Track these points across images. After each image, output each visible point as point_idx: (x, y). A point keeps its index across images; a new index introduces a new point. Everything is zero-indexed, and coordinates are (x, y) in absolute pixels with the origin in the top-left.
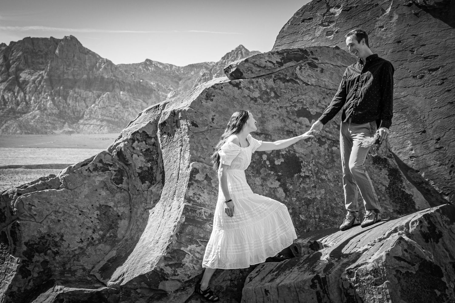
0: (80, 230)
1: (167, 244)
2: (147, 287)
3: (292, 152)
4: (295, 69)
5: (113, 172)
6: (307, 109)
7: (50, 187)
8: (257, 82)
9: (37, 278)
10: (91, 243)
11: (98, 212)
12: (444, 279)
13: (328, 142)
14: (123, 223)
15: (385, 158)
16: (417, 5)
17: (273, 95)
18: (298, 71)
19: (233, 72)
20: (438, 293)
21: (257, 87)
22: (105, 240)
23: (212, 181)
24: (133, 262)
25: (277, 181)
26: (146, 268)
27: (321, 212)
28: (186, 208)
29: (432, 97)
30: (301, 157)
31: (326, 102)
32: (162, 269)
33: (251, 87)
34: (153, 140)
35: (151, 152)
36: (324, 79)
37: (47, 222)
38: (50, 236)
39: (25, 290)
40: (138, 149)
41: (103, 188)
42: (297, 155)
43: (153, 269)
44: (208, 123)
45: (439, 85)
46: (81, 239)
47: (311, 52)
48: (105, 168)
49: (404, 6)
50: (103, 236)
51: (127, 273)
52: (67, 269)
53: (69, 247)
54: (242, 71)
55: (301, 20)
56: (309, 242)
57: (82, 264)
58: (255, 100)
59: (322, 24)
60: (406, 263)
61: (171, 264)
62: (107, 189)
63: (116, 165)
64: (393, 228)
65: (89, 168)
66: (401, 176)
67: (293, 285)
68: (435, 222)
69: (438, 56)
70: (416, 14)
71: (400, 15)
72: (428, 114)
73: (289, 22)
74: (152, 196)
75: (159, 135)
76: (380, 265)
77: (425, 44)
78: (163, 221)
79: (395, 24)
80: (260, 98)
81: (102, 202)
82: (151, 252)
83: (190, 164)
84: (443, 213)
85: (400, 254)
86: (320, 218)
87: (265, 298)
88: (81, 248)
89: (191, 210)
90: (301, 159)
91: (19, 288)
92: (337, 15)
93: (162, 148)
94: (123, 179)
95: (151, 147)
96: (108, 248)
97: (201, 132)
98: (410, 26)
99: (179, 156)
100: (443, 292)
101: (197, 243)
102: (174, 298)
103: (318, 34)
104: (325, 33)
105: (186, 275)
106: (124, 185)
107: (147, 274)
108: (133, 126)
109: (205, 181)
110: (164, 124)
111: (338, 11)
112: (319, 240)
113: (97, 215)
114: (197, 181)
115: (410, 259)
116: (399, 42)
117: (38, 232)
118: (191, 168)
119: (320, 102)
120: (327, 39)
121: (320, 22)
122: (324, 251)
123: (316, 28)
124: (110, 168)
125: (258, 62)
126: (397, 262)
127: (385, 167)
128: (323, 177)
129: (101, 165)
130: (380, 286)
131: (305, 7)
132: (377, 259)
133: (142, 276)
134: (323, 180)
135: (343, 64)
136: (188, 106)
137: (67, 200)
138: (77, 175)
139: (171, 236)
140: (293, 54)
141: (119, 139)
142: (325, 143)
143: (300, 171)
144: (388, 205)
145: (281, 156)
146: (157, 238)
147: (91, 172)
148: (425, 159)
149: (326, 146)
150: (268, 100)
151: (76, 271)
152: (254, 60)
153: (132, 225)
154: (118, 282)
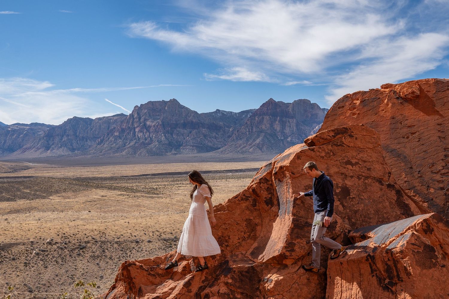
0: (237, 233)
1: (285, 240)
2: (277, 262)
3: (344, 185)
4: (342, 139)
5: (251, 200)
6: (350, 161)
7: (220, 211)
8: (323, 147)
9: (219, 259)
10: (244, 239)
11: (246, 223)
12: (436, 253)
13: (363, 178)
14: (258, 228)
15: (393, 185)
16: (401, 97)
17: (332, 154)
18: (343, 140)
19: (309, 143)
20: (434, 261)
21: (323, 150)
22: (250, 237)
23: (305, 204)
24: (268, 249)
25: (338, 202)
26: (276, 253)
27: (363, 216)
28: (293, 220)
29: (414, 148)
30: (350, 187)
31: (360, 156)
32: (284, 253)
33: (320, 150)
34: (270, 182)
35: (270, 189)
36: (358, 143)
37: (221, 229)
38: (223, 237)
39: (214, 266)
40: (263, 187)
41: (247, 210)
42: (347, 186)
43: (280, 253)
44: (300, 172)
45: (417, 142)
46: (239, 238)
47: (350, 129)
48: (247, 199)
49: (394, 98)
50: (249, 235)
51: (266, 256)
52: (233, 254)
53: (233, 242)
54: (314, 142)
55: (338, 107)
56: (360, 235)
57: (240, 251)
58: (323, 157)
59: (350, 110)
60: (417, 247)
61: (289, 250)
62: (249, 210)
63: (252, 197)
64: (408, 227)
65: (239, 199)
66: (402, 194)
67: (356, 259)
68: (430, 223)
69: (415, 125)
70: (401, 103)
71: (393, 103)
72: (412, 158)
73: (331, 108)
74: (273, 213)
75: (273, 179)
76: (404, 248)
77: (408, 119)
78: (281, 227)
79: (390, 108)
80: (325, 156)
81: (247, 217)
82: (277, 244)
83: (292, 195)
84: (433, 218)
85: (413, 242)
86: (362, 220)
87: (341, 267)
88: (239, 243)
89: (296, 220)
90: (350, 189)
91: (211, 265)
92: (358, 104)
93: (276, 187)
94: (256, 204)
95: (270, 186)
96: (252, 241)
97: (296, 177)
98: (398, 109)
99: (286, 191)
100: (437, 261)
101: (301, 238)
102: (292, 268)
103: (348, 115)
104: (352, 114)
105: (297, 255)
106: (257, 207)
107: (277, 256)
108: (258, 175)
109: (302, 204)
110: (276, 174)
111: (358, 102)
112: (366, 234)
113: (245, 224)
114: (297, 204)
115: (418, 244)
116: (393, 118)
117: (217, 235)
118: (293, 197)
119: (356, 156)
120: (353, 118)
121: (348, 109)
122: (370, 240)
123: (346, 112)
124: (250, 199)
125: (322, 137)
126: (412, 246)
127: (393, 189)
128: (362, 197)
129: (245, 197)
130: (405, 260)
131: (339, 100)
132: (402, 245)
133: (274, 258)
134: (362, 199)
135: (367, 134)
136: (289, 163)
137: (229, 217)
138: (233, 203)
139: (287, 235)
140: (340, 131)
141: (252, 182)
142: (361, 178)
143: (350, 195)
144: (397, 210)
145: (339, 188)
146: (280, 236)
147: (240, 201)
148: (413, 183)
149: (362, 180)
150: (330, 156)
151: (238, 255)
152: (320, 135)
153: (263, 229)
154: (261, 260)
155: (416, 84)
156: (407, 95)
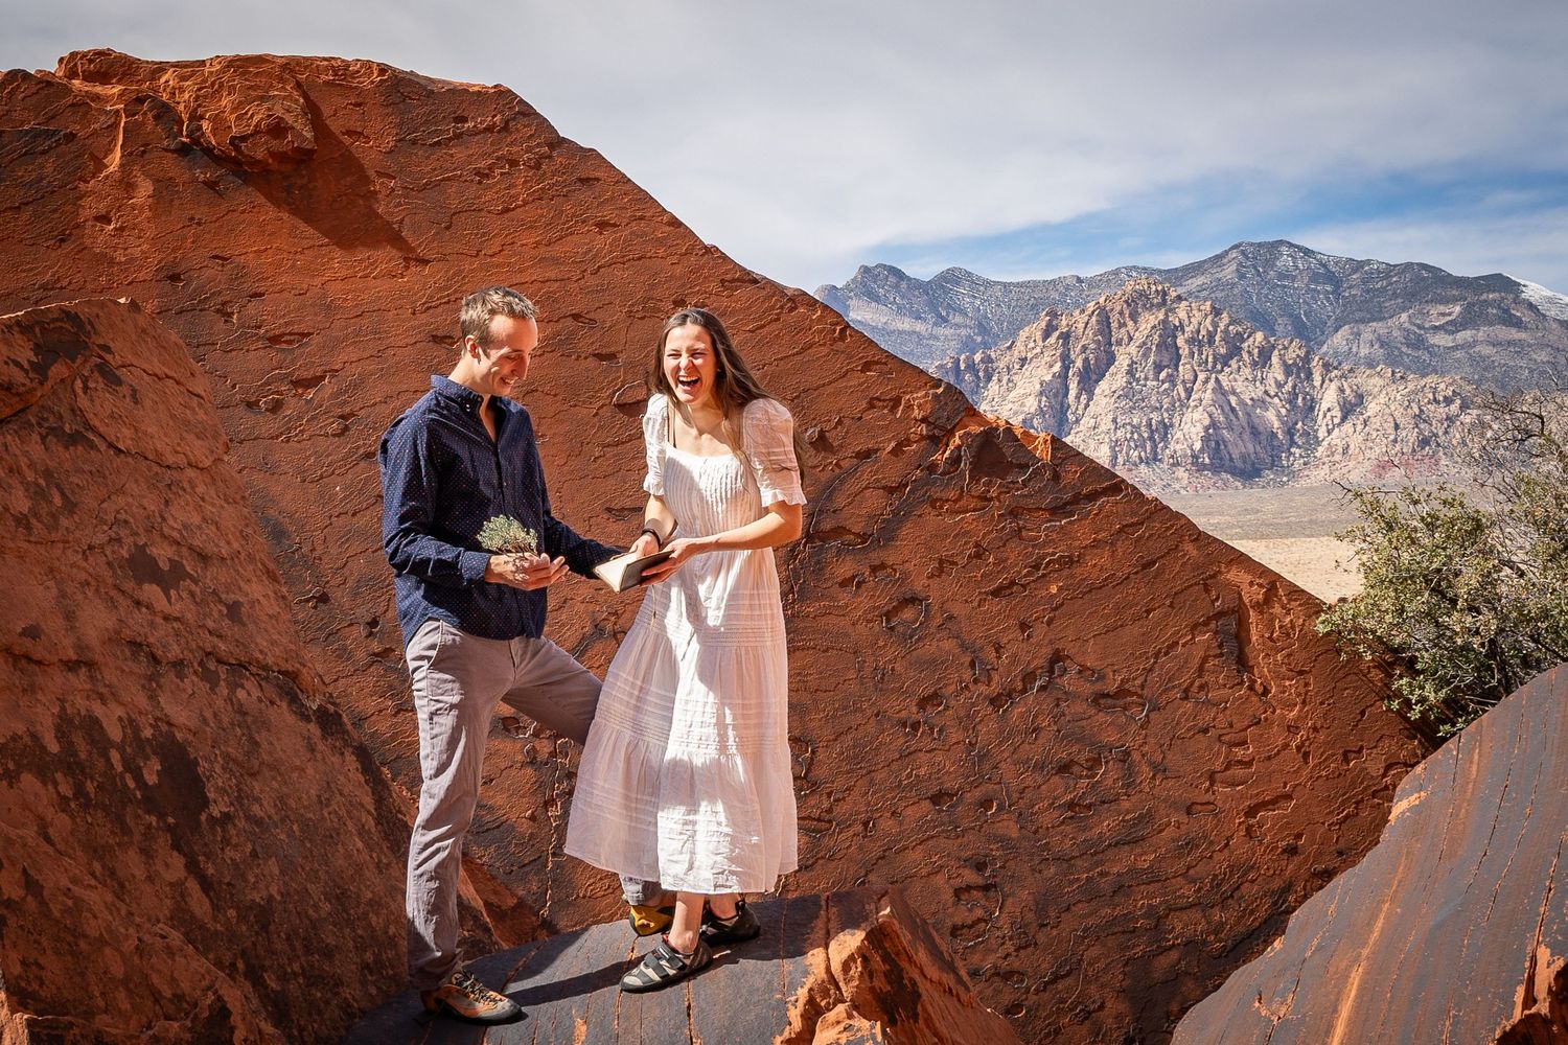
15: (335, 711)
16: (208, 151)
29: (322, 477)
45: (334, 435)
47: (90, 323)
49: (166, 150)
69: (309, 334)
70: (211, 185)
71: (158, 181)
72: (322, 537)
77: (261, 290)
79: (148, 213)
98: (199, 224)
116: (174, 278)
127: (345, 742)
135: (165, 370)
155: (281, 80)
156: (244, 138)
